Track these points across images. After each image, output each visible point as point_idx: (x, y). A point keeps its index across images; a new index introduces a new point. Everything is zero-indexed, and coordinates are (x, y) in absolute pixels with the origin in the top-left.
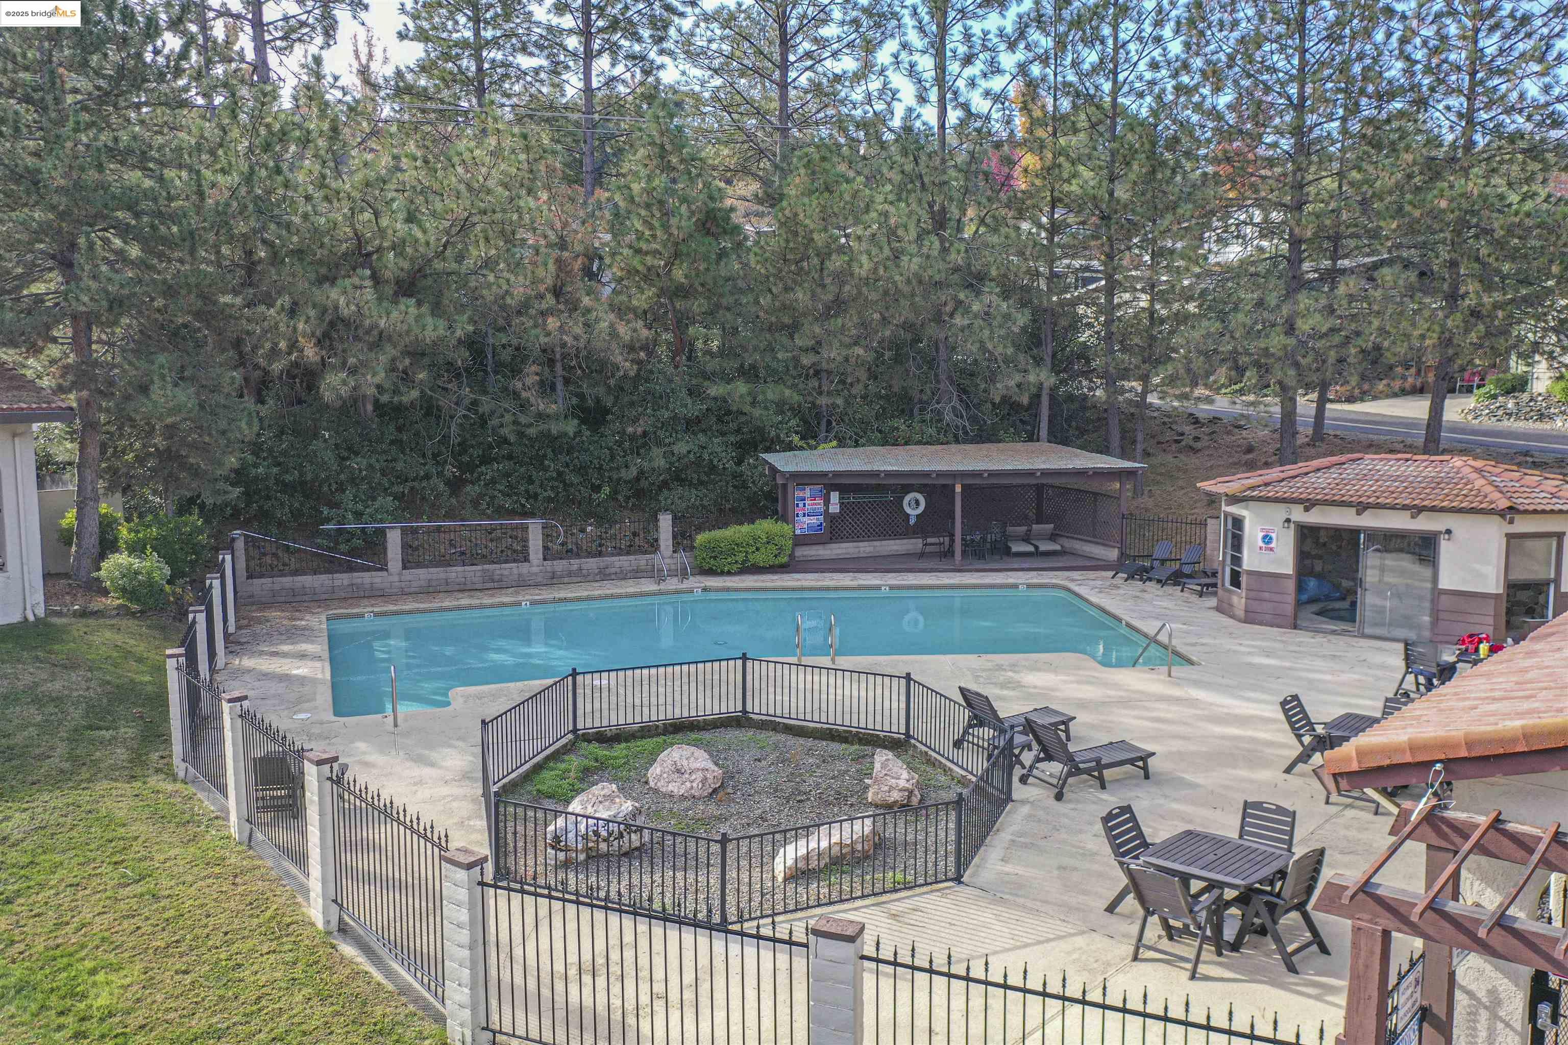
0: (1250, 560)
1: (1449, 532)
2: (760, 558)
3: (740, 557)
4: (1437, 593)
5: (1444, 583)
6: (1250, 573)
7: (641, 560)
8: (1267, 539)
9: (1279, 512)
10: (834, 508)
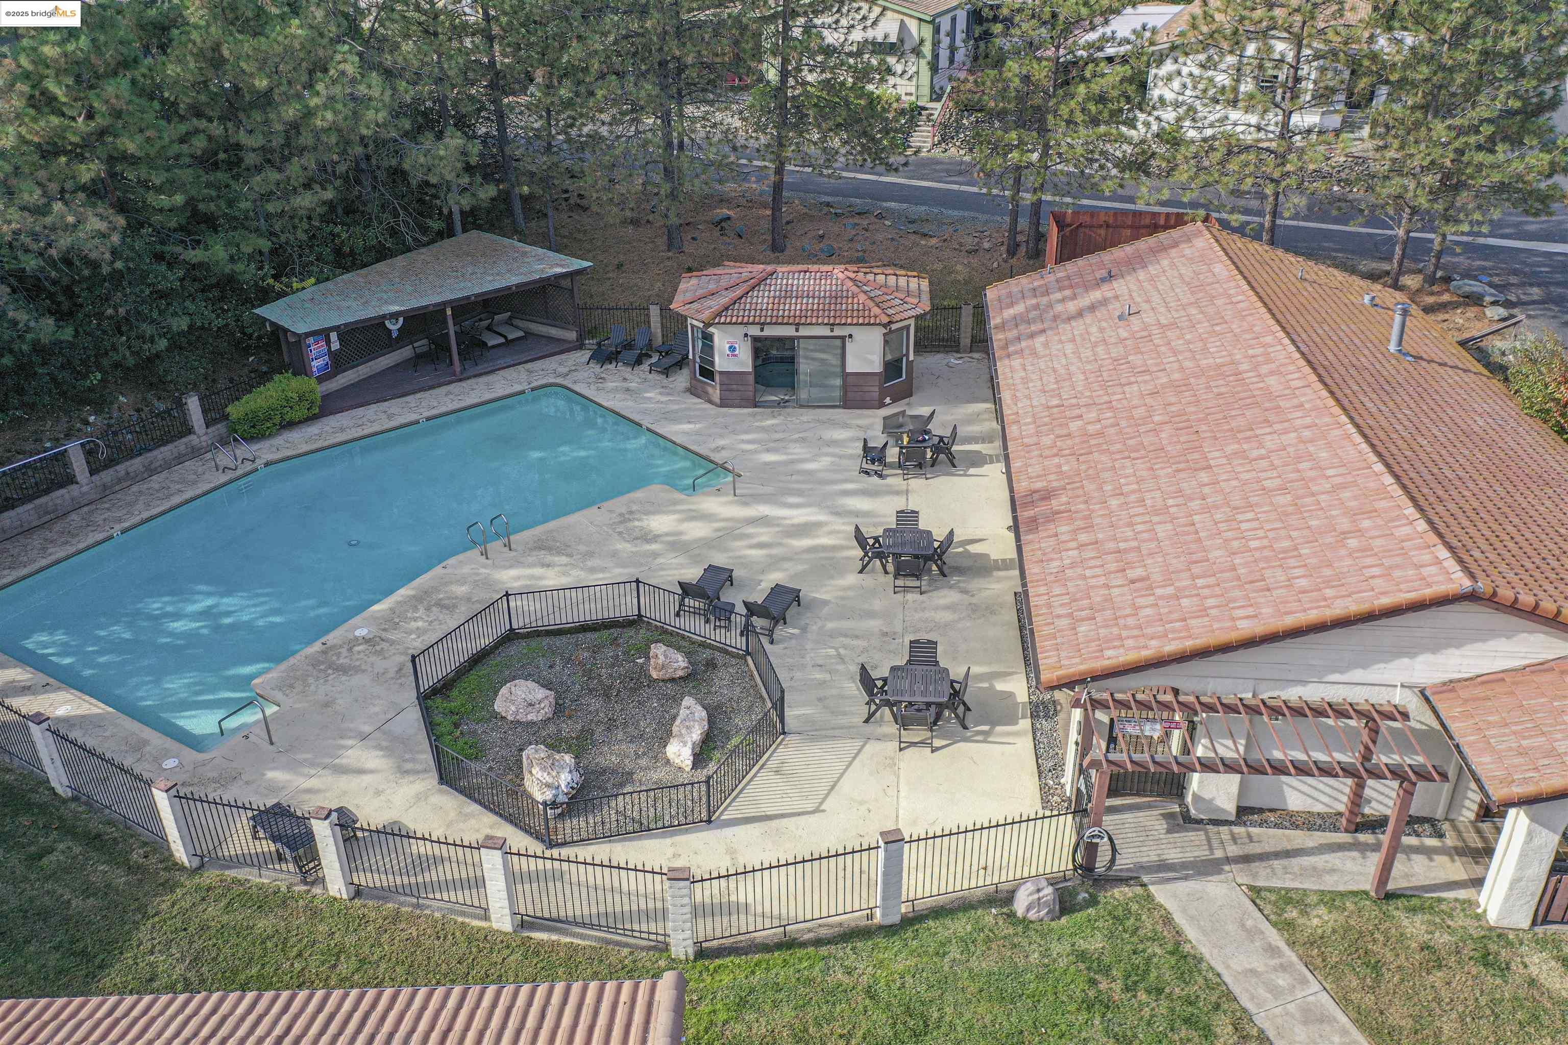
0: (721, 363)
1: (850, 336)
2: (296, 415)
3: (277, 419)
4: (845, 375)
5: (849, 370)
6: (721, 373)
7: (181, 445)
8: (732, 349)
9: (742, 330)
10: (336, 346)
